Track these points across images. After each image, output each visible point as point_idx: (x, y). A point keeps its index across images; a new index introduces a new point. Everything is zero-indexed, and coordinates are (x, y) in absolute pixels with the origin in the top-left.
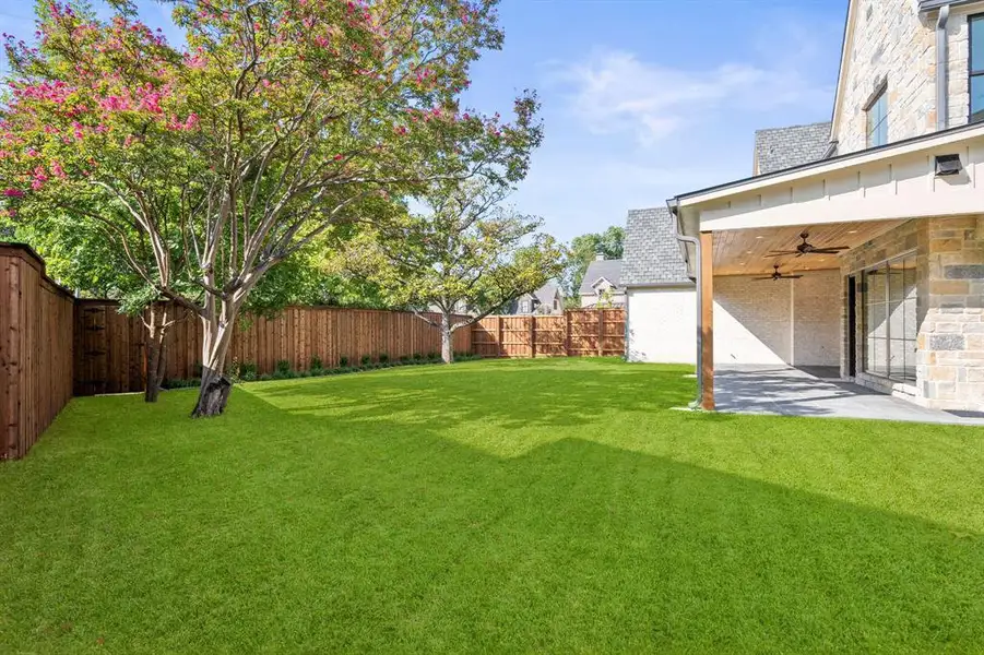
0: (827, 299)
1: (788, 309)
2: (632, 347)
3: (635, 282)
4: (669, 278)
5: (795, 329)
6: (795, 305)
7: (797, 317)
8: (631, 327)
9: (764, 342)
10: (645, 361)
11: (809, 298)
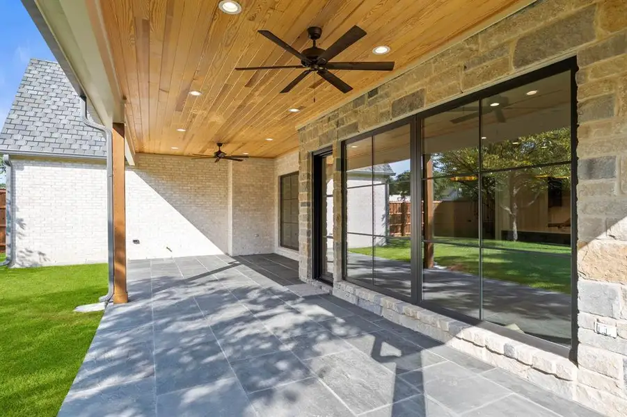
0: (262, 187)
1: (226, 196)
2: (21, 244)
3: (26, 149)
4: (85, 150)
5: (234, 218)
6: (234, 192)
7: (235, 205)
8: (18, 215)
9: (202, 231)
10: (45, 264)
11: (246, 185)
